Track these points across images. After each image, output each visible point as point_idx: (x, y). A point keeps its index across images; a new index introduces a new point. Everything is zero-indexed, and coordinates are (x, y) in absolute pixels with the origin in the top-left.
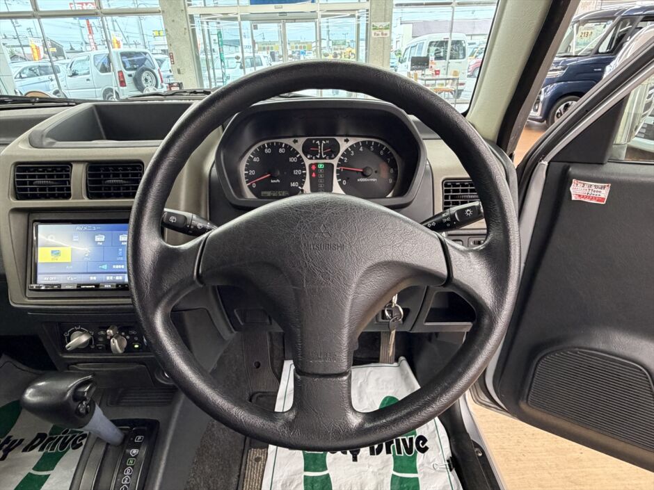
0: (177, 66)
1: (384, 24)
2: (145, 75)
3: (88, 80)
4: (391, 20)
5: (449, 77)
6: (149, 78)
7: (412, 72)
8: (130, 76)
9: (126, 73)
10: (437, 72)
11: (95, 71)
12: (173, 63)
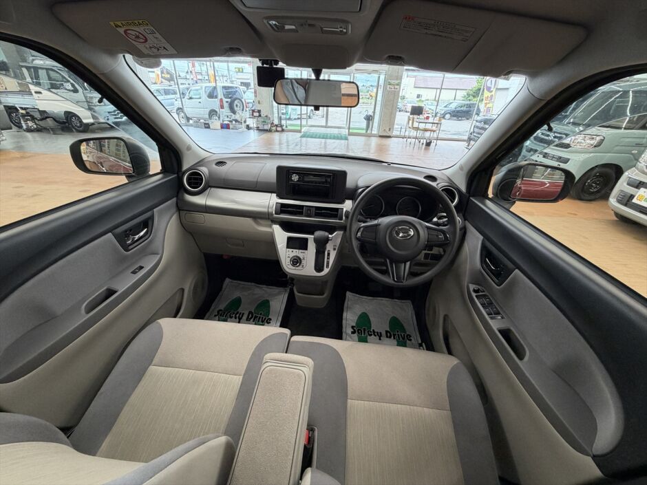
0: (258, 99)
1: (397, 82)
2: (236, 102)
3: (200, 102)
4: (401, 79)
5: (435, 122)
6: (239, 104)
7: (411, 116)
8: (227, 102)
9: (225, 100)
10: (428, 118)
11: (204, 96)
12: (256, 96)
